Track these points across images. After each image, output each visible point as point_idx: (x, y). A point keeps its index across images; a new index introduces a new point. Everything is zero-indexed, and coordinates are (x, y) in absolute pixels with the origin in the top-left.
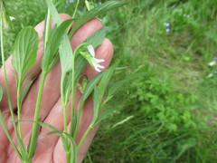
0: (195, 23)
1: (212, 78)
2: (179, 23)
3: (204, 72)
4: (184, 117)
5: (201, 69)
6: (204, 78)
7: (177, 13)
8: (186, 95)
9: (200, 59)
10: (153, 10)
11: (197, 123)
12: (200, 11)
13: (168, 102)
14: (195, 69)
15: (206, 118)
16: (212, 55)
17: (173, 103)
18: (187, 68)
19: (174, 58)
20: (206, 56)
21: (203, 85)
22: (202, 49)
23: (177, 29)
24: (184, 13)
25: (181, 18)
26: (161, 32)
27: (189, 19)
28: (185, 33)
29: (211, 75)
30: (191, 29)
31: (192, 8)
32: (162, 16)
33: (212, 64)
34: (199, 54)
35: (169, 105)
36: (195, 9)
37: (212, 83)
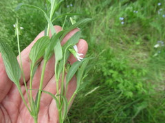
0: (142, 17)
1: (157, 56)
2: (130, 17)
3: (151, 52)
4: (138, 87)
5: (149, 50)
6: (151, 57)
7: (129, 10)
8: (139, 70)
9: (148, 43)
10: (111, 8)
11: (148, 90)
12: (145, 7)
13: (125, 76)
14: (144, 51)
15: (154, 86)
16: (156, 40)
17: (129, 76)
18: (138, 51)
19: (129, 43)
20: (152, 40)
21: (151, 62)
22: (149, 36)
23: (129, 21)
24: (134, 10)
25: (132, 13)
26: (117, 25)
27: (138, 14)
28: (136, 24)
29: (156, 55)
30: (140, 21)
31: (139, 6)
32: (118, 12)
33: (156, 46)
34: (146, 39)
35: (126, 78)
36: (142, 6)
37: (157, 60)
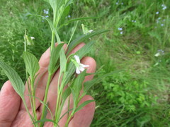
0: (141, 26)
1: (158, 65)
2: (129, 26)
3: (152, 61)
4: (140, 99)
5: (150, 60)
6: (152, 66)
7: (127, 19)
8: (140, 81)
9: (148, 52)
10: (109, 17)
11: (151, 103)
12: (144, 16)
13: (126, 89)
14: (145, 60)
15: (156, 98)
16: (156, 49)
17: (130, 89)
18: (139, 60)
19: (129, 52)
20: (152, 49)
21: (152, 71)
22: (149, 44)
23: (128, 30)
24: (132, 19)
25: (131, 23)
26: (117, 34)
27: (137, 23)
28: (135, 33)
29: (157, 64)
30: (139, 30)
31: (137, 15)
32: (115, 22)
33: (157, 55)
34: (146, 48)
35: (127, 91)
36: (140, 15)
37: (159, 69)
